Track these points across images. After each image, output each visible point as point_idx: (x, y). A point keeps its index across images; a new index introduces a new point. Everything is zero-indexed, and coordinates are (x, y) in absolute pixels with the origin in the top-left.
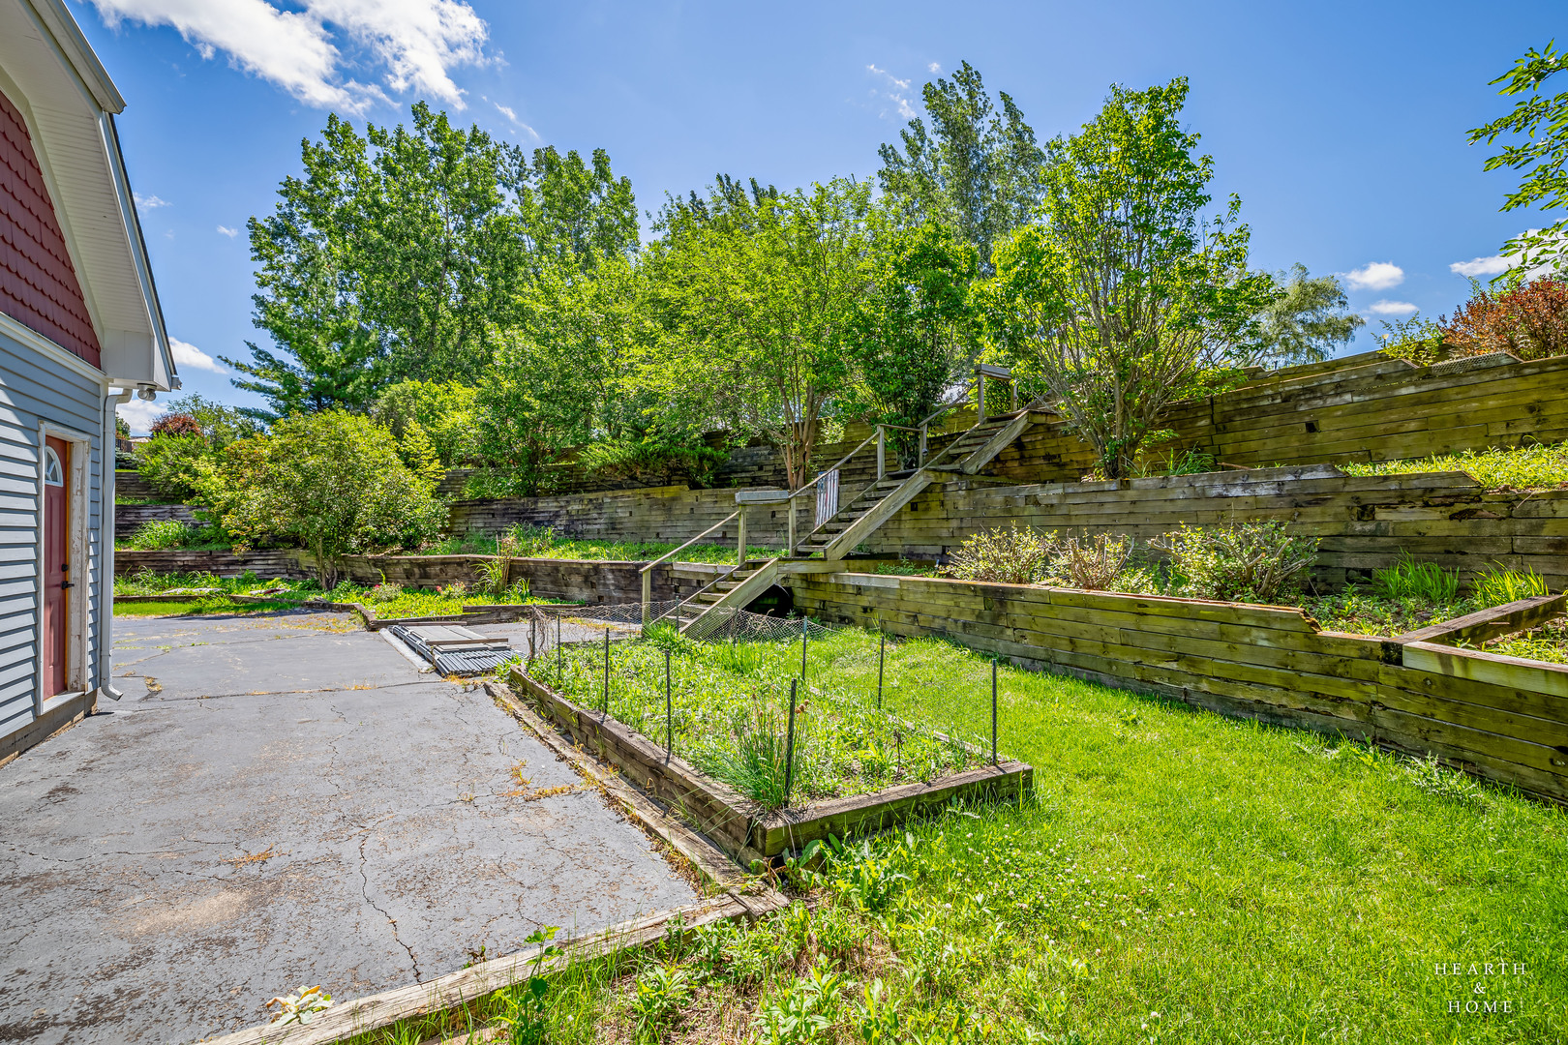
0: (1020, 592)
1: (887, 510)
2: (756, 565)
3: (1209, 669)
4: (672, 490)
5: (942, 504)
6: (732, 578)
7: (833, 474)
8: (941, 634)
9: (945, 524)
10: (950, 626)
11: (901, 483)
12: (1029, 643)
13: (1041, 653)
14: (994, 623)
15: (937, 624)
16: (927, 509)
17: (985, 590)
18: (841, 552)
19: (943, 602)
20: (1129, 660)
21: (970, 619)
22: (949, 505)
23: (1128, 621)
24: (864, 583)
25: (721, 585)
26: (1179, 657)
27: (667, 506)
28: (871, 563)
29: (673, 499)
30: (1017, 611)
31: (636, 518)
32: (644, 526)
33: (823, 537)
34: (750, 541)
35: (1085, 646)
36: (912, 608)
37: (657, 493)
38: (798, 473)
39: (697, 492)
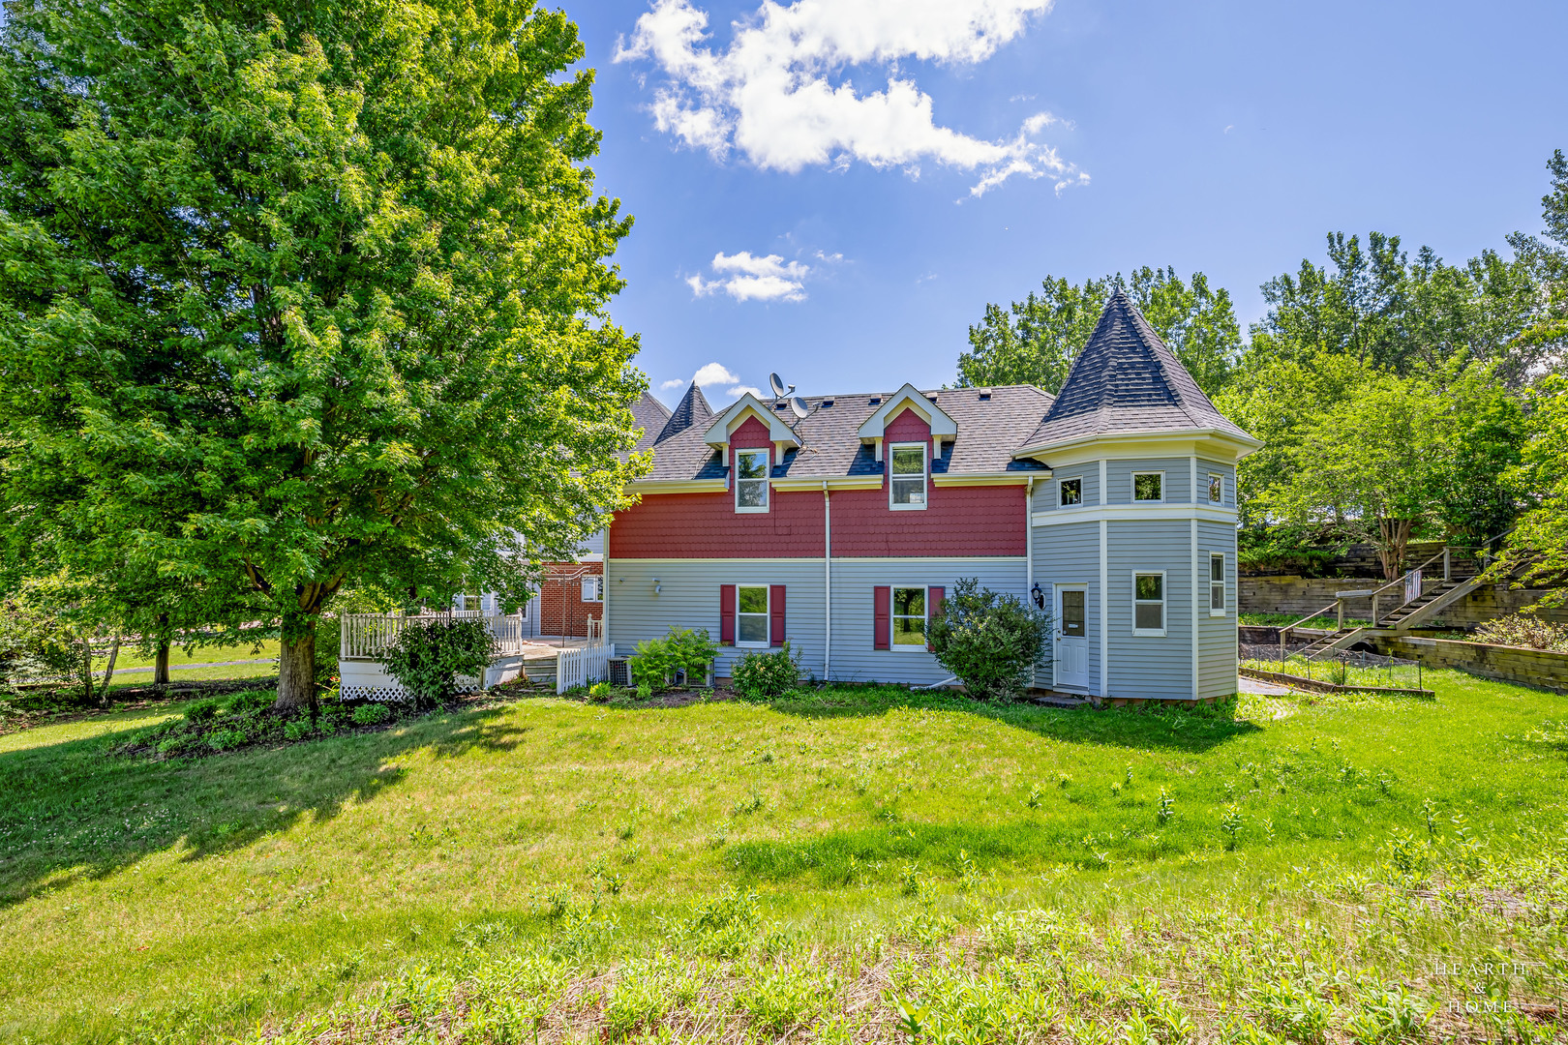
0: (1491, 648)
1: (1444, 602)
2: (1349, 631)
3: (1563, 679)
4: (1288, 579)
5: (1493, 598)
6: (1333, 637)
7: (1418, 573)
8: (1458, 668)
9: (1495, 610)
10: (1462, 664)
11: (1457, 585)
12: (1497, 671)
13: (1502, 676)
14: (1481, 662)
15: (1456, 663)
16: (1484, 600)
17: (1476, 646)
18: (1406, 625)
19: (1458, 652)
20: (1536, 677)
21: (1471, 660)
22: (1498, 599)
23: (1534, 660)
24: (1418, 643)
25: (1328, 641)
26: (1552, 675)
27: (1284, 590)
28: (1430, 632)
29: (1289, 585)
30: (1491, 656)
31: (1259, 596)
32: (1265, 603)
33: (1397, 616)
34: (1346, 616)
35: (1520, 672)
36: (1443, 655)
37: (1275, 580)
38: (1392, 569)
39: (1308, 581)
